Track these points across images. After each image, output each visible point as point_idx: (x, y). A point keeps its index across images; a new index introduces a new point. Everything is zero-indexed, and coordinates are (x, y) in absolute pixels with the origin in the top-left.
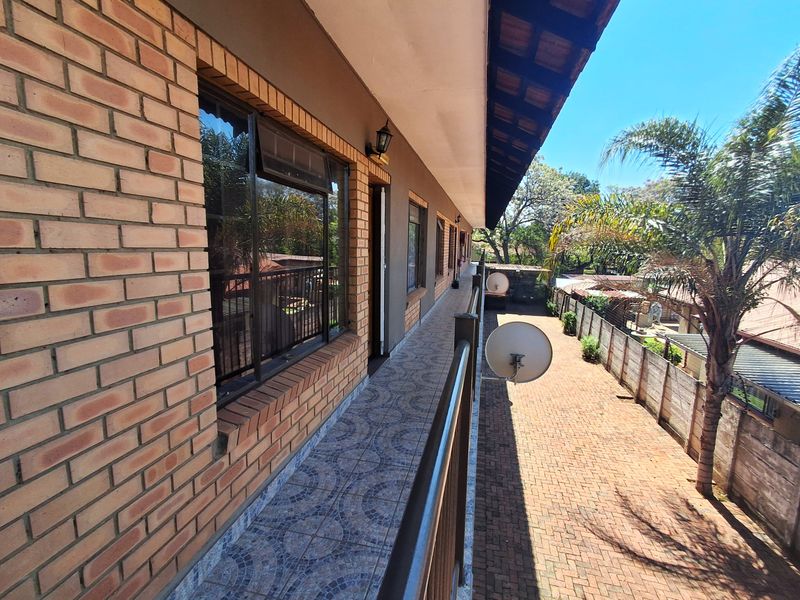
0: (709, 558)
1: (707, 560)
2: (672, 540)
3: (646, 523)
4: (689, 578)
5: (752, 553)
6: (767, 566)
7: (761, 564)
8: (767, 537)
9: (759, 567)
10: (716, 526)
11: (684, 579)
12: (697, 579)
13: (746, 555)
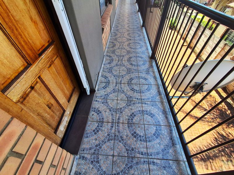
0: (214, 113)
1: (213, 114)
2: (202, 107)
3: (194, 101)
4: (208, 122)
5: (226, 108)
6: (231, 113)
7: (229, 112)
8: (231, 101)
9: (229, 113)
10: (215, 99)
11: (207, 123)
12: (210, 122)
13: (225, 109)
